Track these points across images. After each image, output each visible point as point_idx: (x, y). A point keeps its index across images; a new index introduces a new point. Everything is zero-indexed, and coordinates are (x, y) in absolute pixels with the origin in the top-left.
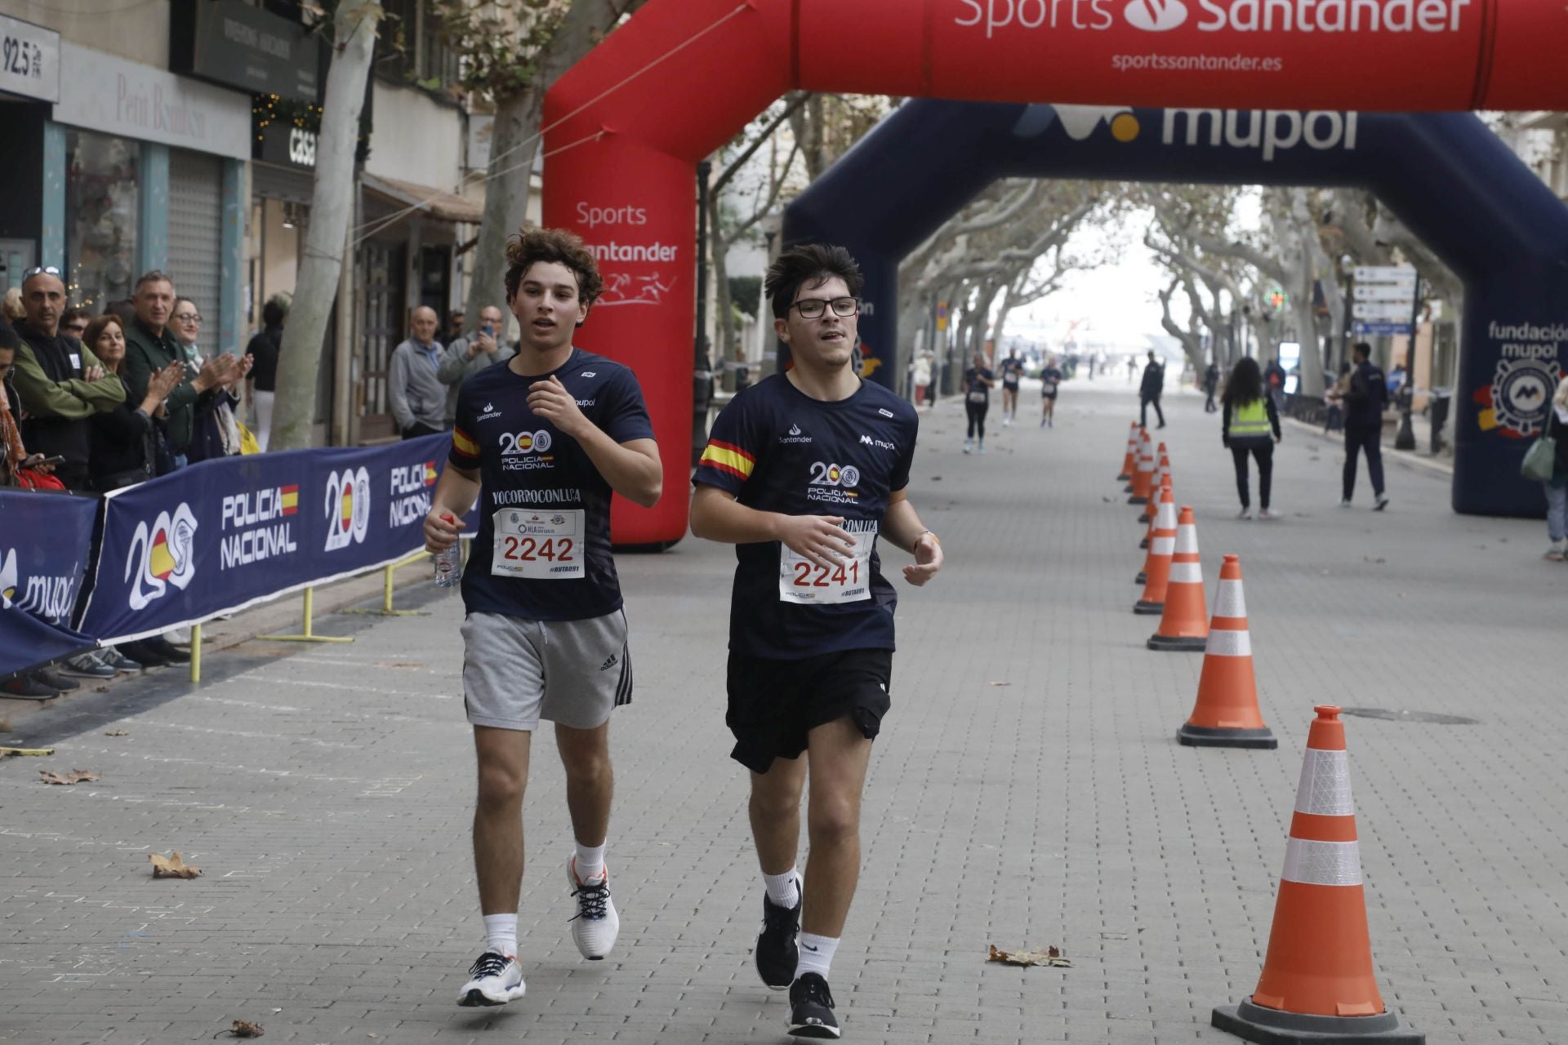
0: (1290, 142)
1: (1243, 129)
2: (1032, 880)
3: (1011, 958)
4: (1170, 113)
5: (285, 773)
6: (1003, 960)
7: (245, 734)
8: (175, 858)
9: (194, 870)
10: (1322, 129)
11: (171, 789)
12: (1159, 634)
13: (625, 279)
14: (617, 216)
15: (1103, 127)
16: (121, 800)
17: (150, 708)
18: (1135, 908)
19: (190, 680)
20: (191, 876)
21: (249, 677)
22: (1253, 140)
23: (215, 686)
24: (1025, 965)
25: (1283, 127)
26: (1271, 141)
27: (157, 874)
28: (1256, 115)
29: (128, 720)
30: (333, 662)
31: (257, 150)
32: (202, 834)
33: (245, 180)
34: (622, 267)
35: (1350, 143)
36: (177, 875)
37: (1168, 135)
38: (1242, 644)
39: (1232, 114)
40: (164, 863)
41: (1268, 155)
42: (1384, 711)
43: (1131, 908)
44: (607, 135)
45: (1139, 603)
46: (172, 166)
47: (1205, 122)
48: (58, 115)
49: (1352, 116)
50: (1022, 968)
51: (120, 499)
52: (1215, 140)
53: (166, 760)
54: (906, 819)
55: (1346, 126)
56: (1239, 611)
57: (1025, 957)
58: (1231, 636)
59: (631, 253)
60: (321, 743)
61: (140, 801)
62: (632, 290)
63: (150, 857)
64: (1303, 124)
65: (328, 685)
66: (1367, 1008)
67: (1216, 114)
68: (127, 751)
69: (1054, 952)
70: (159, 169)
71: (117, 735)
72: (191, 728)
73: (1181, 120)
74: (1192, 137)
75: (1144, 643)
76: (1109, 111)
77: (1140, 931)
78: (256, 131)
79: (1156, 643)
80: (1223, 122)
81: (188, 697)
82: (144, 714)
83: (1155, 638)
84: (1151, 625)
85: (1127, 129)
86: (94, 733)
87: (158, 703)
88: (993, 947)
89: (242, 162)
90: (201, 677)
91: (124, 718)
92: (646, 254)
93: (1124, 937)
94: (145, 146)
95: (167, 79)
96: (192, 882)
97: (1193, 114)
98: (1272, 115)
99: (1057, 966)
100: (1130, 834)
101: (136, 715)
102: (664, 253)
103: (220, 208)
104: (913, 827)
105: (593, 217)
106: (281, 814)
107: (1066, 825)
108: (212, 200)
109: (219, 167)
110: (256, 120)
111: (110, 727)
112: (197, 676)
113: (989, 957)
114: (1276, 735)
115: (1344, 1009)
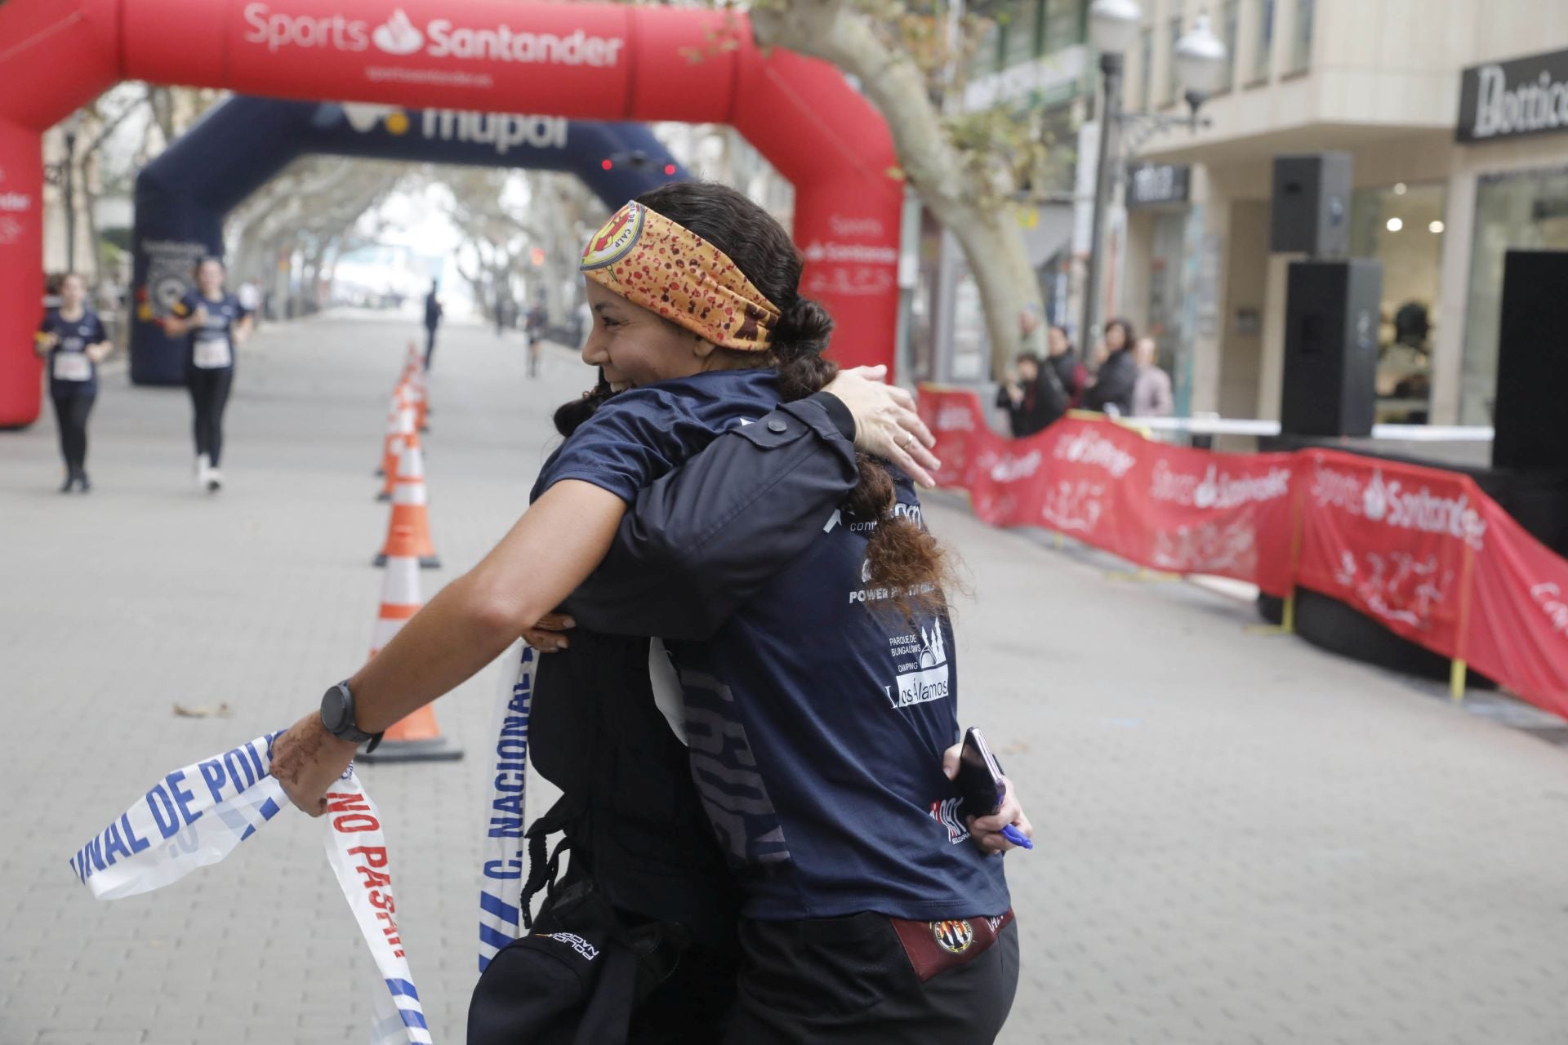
0: (518, 139)
1: (484, 127)
3: (190, 710)
4: (429, 114)
6: (181, 713)
10: (541, 130)
12: (385, 490)
22: (489, 136)
24: (199, 716)
25: (513, 128)
26: (504, 137)
28: (493, 117)
35: (560, 142)
37: (428, 132)
38: (417, 495)
39: (475, 116)
41: (501, 147)
47: (455, 123)
49: (561, 122)
50: (196, 718)
52: (464, 135)
55: (557, 130)
56: (417, 471)
57: (202, 710)
58: (412, 489)
64: (527, 126)
67: (464, 116)
69: (224, 707)
74: (446, 133)
75: (375, 497)
76: (385, 110)
79: (384, 496)
80: (469, 123)
83: (381, 493)
84: (379, 485)
85: (399, 125)
88: (177, 704)
97: (447, 116)
98: (504, 117)
113: (174, 711)
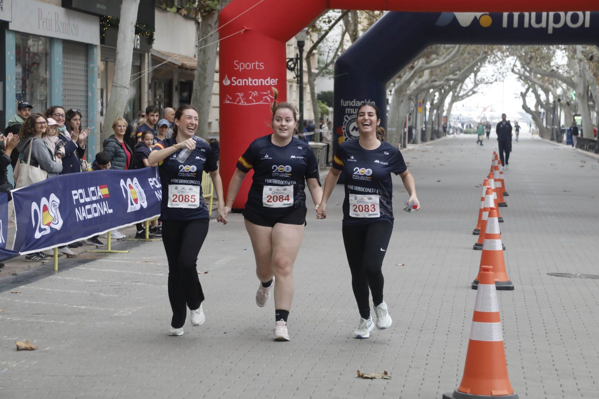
0: (560, 25)
1: (539, 20)
2: (388, 345)
3: (365, 376)
4: (505, 14)
5: (84, 307)
6: (361, 376)
7: (71, 291)
8: (27, 342)
9: (33, 347)
10: (575, 19)
11: (33, 314)
12: (478, 243)
13: (255, 94)
14: (251, 66)
15: (476, 21)
16: (11, 319)
17: (33, 282)
18: (428, 355)
19: (54, 270)
20: (32, 349)
21: (80, 268)
22: (543, 24)
23: (64, 272)
24: (372, 378)
25: (557, 19)
26: (551, 25)
27: (18, 349)
28: (544, 14)
29: (23, 287)
30: (118, 261)
31: (102, 41)
32: (41, 332)
33: (97, 53)
34: (254, 88)
35: (587, 25)
36: (26, 349)
37: (505, 24)
38: (498, 245)
39: (534, 14)
40: (22, 344)
41: (550, 31)
42: (569, 274)
43: (426, 355)
44: (246, 30)
45: (475, 230)
46: (64, 48)
47: (521, 18)
48: (11, 27)
49: (588, 13)
50: (370, 380)
51: (17, 192)
52: (526, 25)
53: (34, 303)
54: (342, 321)
55: (585, 17)
56: (497, 231)
57: (373, 375)
58: (494, 242)
59: (258, 82)
60: (103, 295)
61: (18, 320)
62: (258, 99)
63: (16, 342)
64: (566, 17)
65: (112, 270)
66: (505, 392)
67: (526, 14)
68: (19, 299)
69: (386, 373)
70: (58, 50)
71: (16, 293)
72: (49, 289)
73: (511, 18)
74: (516, 24)
75: (472, 247)
76: (478, 14)
77: (426, 364)
78: (102, 32)
79: (476, 247)
80: (530, 18)
81: (52, 277)
82: (31, 284)
83: (476, 245)
84: (476, 239)
85: (486, 21)
86: (7, 292)
87: (37, 280)
88: (358, 371)
89: (96, 46)
90: (58, 268)
91: (21, 286)
92: (264, 82)
93: (418, 367)
94: (51, 40)
95: (61, 11)
96: (32, 352)
98: (551, 14)
99: (385, 379)
100: (436, 326)
101: (27, 285)
102: (272, 82)
103: (87, 66)
104: (344, 324)
105: (240, 67)
106: (77, 324)
107: (411, 322)
108: (83, 63)
109: (87, 48)
110: (102, 27)
111: (14, 290)
112: (57, 268)
113: (357, 376)
114: (514, 284)
115: (495, 393)
